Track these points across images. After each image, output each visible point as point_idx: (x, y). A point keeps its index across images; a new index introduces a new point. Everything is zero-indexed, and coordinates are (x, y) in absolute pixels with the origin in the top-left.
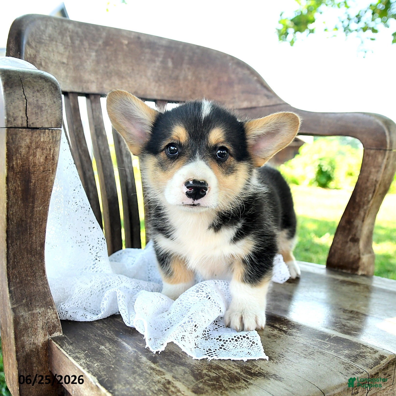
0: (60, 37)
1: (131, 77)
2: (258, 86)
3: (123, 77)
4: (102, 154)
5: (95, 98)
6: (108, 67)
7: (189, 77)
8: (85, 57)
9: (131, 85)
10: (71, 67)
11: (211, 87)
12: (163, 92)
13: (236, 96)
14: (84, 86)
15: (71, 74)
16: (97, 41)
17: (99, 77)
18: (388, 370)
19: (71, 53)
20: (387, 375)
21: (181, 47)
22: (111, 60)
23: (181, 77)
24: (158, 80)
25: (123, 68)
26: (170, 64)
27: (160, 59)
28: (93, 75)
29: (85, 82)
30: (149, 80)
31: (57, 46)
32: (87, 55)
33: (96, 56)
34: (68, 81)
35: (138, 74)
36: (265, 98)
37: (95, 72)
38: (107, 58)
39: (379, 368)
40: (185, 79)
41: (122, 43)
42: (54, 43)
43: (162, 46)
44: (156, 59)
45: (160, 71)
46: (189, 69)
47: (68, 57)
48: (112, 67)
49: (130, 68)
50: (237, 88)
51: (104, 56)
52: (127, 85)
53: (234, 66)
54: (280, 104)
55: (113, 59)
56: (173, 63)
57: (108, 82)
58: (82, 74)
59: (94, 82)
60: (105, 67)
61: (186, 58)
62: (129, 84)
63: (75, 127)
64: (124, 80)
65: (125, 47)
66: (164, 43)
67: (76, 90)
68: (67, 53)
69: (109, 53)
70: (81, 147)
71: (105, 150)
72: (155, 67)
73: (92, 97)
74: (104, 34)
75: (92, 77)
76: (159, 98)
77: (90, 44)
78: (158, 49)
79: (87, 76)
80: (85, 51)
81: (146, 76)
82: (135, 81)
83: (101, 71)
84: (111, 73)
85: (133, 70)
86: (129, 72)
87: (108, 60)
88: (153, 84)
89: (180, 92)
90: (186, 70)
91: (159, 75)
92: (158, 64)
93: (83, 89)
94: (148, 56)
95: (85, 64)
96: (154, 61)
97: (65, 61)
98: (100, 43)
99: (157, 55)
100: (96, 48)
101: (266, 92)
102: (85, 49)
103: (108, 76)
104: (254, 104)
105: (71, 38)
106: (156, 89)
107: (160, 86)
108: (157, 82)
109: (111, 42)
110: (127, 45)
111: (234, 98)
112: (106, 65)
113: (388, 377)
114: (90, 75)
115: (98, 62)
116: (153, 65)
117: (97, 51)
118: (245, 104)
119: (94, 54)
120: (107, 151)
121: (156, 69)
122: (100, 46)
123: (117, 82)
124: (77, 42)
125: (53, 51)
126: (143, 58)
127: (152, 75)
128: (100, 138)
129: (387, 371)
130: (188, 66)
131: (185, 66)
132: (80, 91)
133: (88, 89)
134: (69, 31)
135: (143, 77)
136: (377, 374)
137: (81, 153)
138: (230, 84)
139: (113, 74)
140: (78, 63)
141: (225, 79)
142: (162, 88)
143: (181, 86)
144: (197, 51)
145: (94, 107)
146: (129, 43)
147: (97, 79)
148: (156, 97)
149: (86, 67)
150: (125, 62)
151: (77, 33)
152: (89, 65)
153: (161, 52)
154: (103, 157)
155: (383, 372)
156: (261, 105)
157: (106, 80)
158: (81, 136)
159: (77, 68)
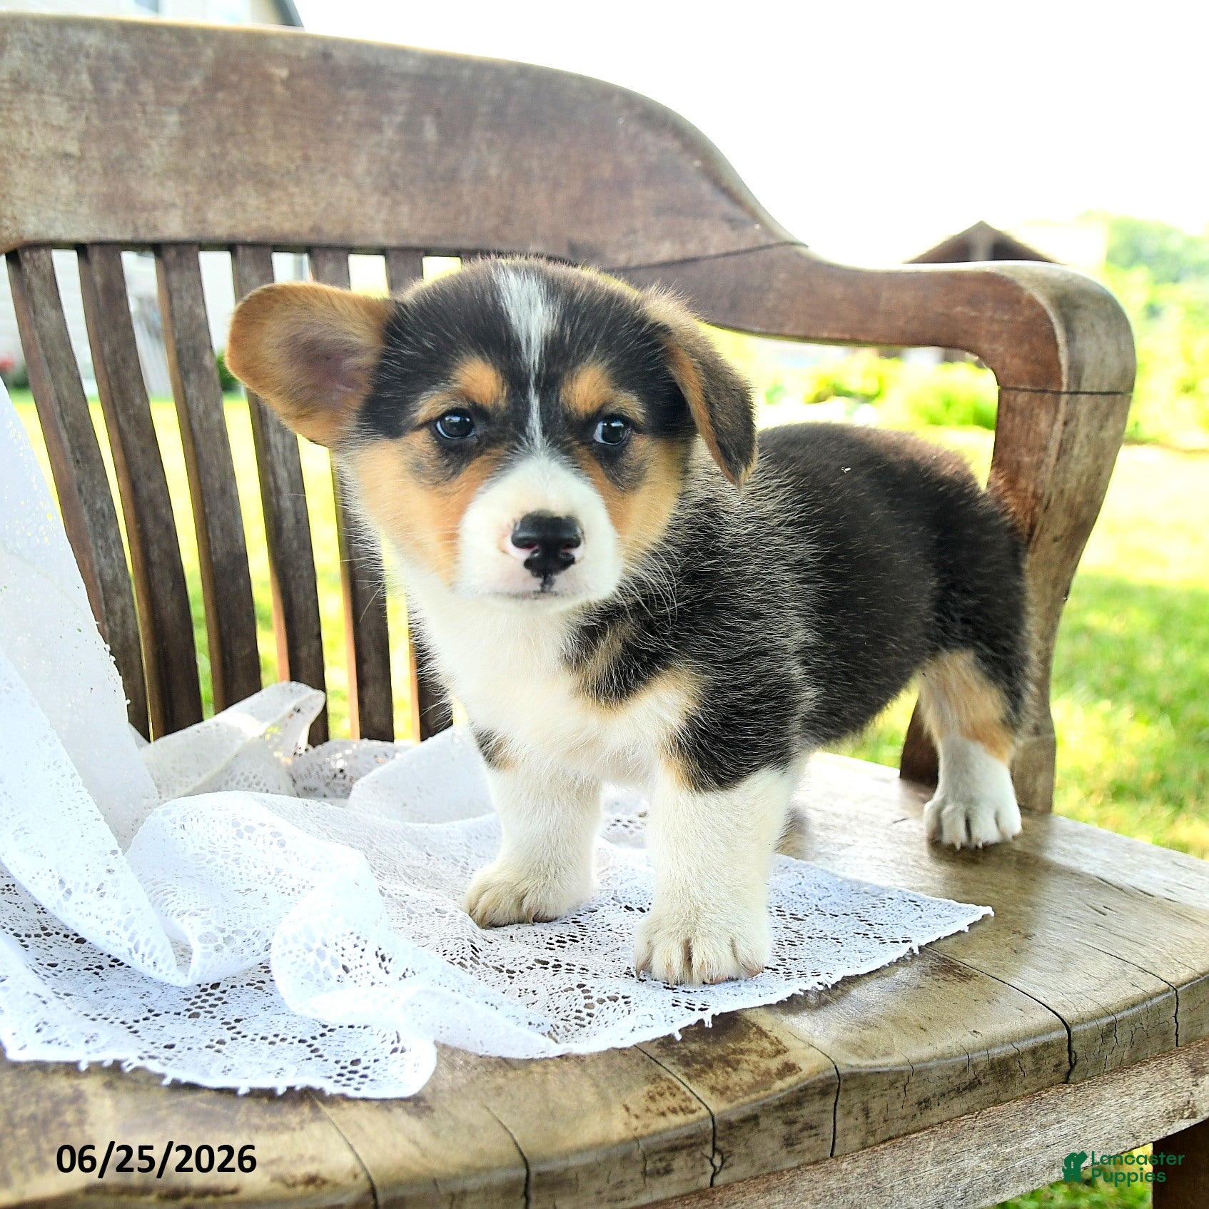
0: (53, 76)
1: (298, 182)
2: (706, 188)
3: (271, 184)
4: (196, 426)
5: (179, 254)
6: (223, 155)
7: (493, 172)
8: (143, 131)
9: (298, 209)
10: (96, 165)
11: (561, 198)
12: (405, 224)
13: (638, 223)
14: (141, 222)
15: (95, 186)
16: (187, 76)
17: (192, 188)
18: (805, 1111)
19: (96, 121)
20: (799, 1126)
21: (466, 73)
22: (233, 134)
23: (466, 173)
24: (390, 185)
25: (272, 157)
26: (430, 133)
27: (398, 119)
28: (170, 184)
29: (143, 209)
30: (358, 187)
31: (41, 105)
32: (151, 125)
33: (182, 124)
34: (84, 210)
35: (322, 171)
36: (725, 227)
37: (180, 174)
38: (219, 129)
39: (761, 1103)
40: (480, 176)
41: (268, 78)
42: (33, 96)
43: (404, 76)
44: (385, 119)
45: (397, 156)
46: (491, 144)
47: (84, 137)
48: (235, 155)
49: (298, 154)
50: (642, 198)
51: (212, 123)
52: (285, 208)
53: (633, 128)
54: (769, 247)
55: (241, 129)
56: (442, 129)
57: (221, 202)
58: (133, 184)
59: (174, 205)
60: (213, 155)
61: (484, 109)
62: (291, 205)
63: (107, 350)
64: (276, 195)
65: (279, 89)
66: (410, 64)
67: (113, 234)
68: (80, 125)
69: (225, 111)
70: (125, 409)
71: (207, 413)
72: (379, 145)
73: (171, 254)
74: (209, 54)
75: (170, 192)
76: (393, 242)
77: (158, 90)
78: (391, 86)
79: (149, 191)
80: (144, 112)
81: (348, 175)
82: (315, 193)
83: (198, 170)
84: (231, 176)
85: (306, 158)
86: (293, 167)
87: (222, 135)
88: (374, 199)
89: (463, 219)
90: (483, 147)
91: (394, 168)
92: (389, 133)
93: (136, 230)
94: (356, 113)
95: (143, 154)
96: (377, 127)
97: (73, 148)
98: (196, 81)
99: (388, 107)
100: (181, 99)
101: (725, 206)
102: (143, 105)
103: (220, 184)
104: (692, 249)
105: (96, 76)
106: (383, 215)
107: (396, 203)
108: (385, 194)
109: (234, 78)
110: (286, 83)
111: (633, 231)
112: (216, 149)
113: (805, 1133)
114: (162, 184)
115: (188, 144)
116: (375, 138)
117: (183, 110)
118: (666, 251)
119: (173, 119)
120: (216, 416)
121: (384, 152)
122: (194, 91)
123: (254, 201)
124: (116, 88)
125: (28, 121)
126: (339, 118)
127: (369, 173)
128: (193, 376)
129: (799, 1113)
130: (489, 135)
131: (478, 135)
132: (127, 236)
133: (155, 228)
134: (88, 55)
135: (341, 180)
136: (752, 1120)
137: (125, 426)
138: (621, 185)
139: (239, 176)
140: (119, 150)
141: (606, 170)
142: (405, 209)
143: (467, 199)
144: (519, 83)
145: (175, 285)
146: (292, 75)
147: (187, 195)
148: (383, 240)
149: (148, 162)
150: (279, 137)
151: (115, 58)
152: (158, 153)
153: (401, 94)
154: (199, 435)
155: (779, 1114)
156: (712, 252)
157: (216, 197)
158: (129, 375)
159: (113, 169)
